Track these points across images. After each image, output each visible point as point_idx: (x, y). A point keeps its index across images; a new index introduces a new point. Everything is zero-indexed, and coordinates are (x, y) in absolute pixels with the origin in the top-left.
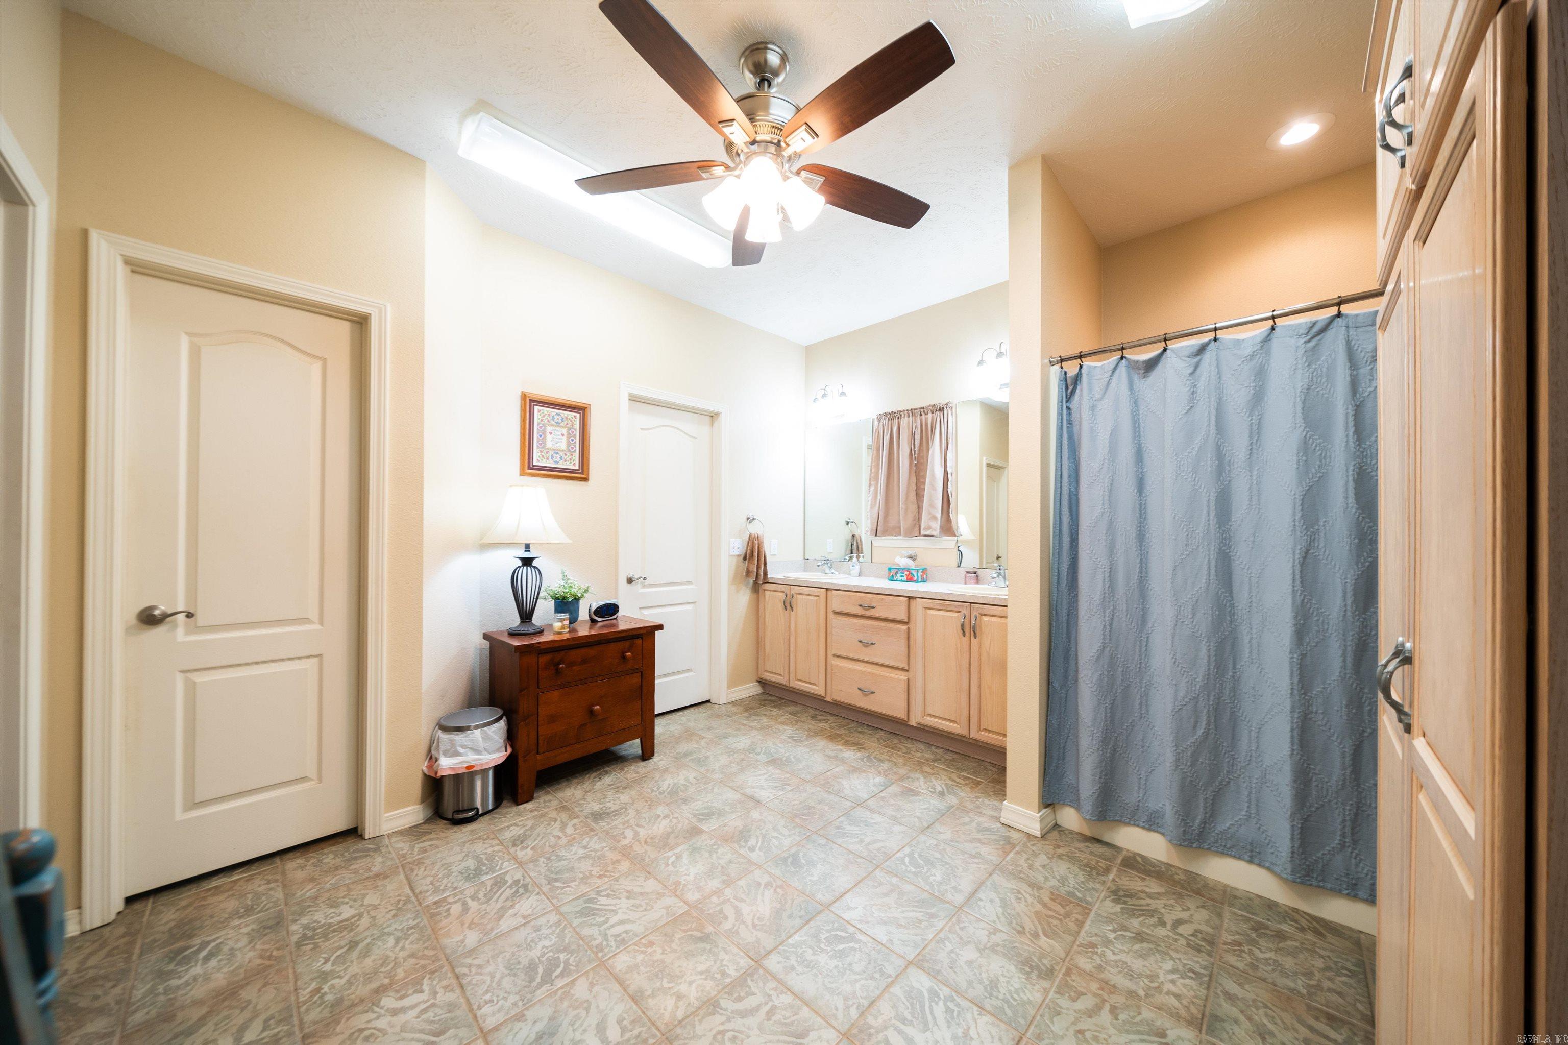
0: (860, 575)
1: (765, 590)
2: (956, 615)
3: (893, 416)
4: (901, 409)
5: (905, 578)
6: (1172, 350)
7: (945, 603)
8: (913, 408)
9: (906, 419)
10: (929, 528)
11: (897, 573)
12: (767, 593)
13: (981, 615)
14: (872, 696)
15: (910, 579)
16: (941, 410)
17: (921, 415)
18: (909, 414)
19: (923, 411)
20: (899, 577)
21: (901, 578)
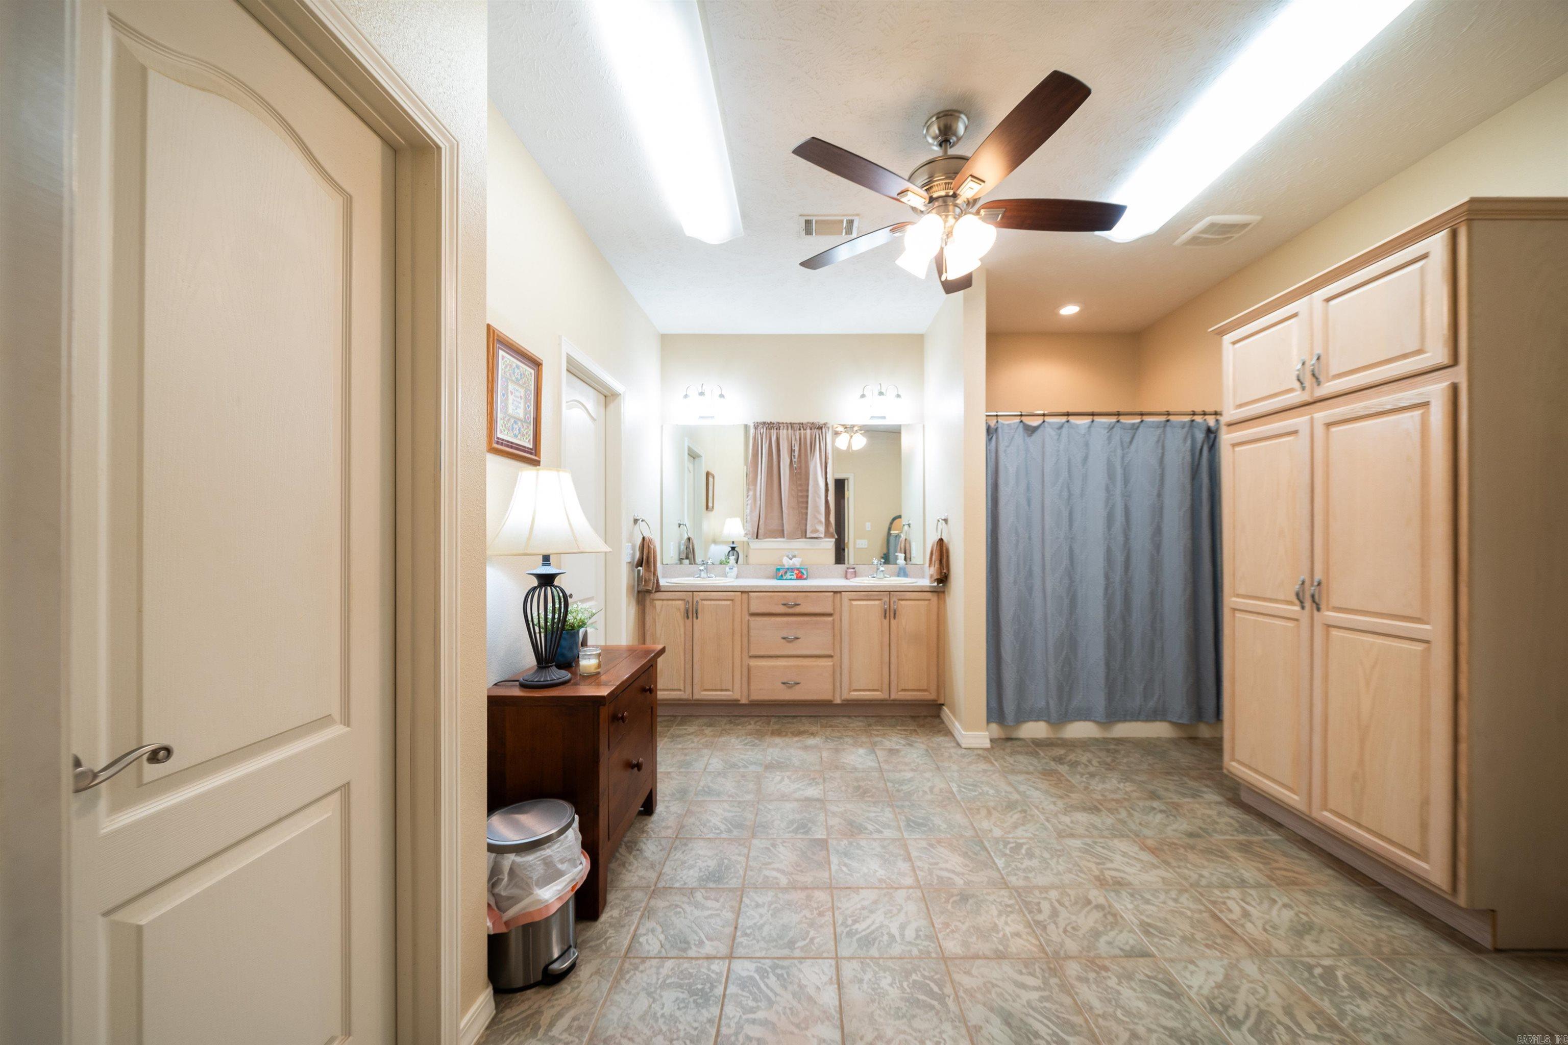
0: (737, 577)
1: (654, 600)
2: (877, 602)
3: (770, 426)
4: (781, 421)
5: (795, 577)
6: (1049, 423)
7: (868, 594)
8: (793, 422)
9: (785, 431)
10: (817, 531)
11: (786, 573)
12: (658, 603)
13: (899, 600)
14: (797, 687)
15: (800, 577)
16: (820, 428)
17: (800, 430)
18: (788, 427)
19: (802, 426)
20: (788, 576)
21: (790, 577)
